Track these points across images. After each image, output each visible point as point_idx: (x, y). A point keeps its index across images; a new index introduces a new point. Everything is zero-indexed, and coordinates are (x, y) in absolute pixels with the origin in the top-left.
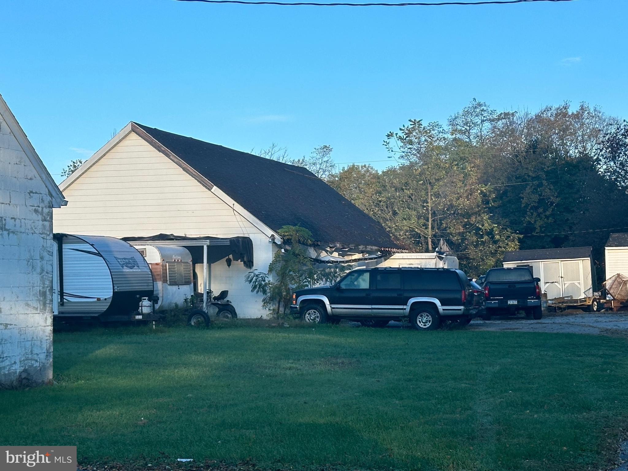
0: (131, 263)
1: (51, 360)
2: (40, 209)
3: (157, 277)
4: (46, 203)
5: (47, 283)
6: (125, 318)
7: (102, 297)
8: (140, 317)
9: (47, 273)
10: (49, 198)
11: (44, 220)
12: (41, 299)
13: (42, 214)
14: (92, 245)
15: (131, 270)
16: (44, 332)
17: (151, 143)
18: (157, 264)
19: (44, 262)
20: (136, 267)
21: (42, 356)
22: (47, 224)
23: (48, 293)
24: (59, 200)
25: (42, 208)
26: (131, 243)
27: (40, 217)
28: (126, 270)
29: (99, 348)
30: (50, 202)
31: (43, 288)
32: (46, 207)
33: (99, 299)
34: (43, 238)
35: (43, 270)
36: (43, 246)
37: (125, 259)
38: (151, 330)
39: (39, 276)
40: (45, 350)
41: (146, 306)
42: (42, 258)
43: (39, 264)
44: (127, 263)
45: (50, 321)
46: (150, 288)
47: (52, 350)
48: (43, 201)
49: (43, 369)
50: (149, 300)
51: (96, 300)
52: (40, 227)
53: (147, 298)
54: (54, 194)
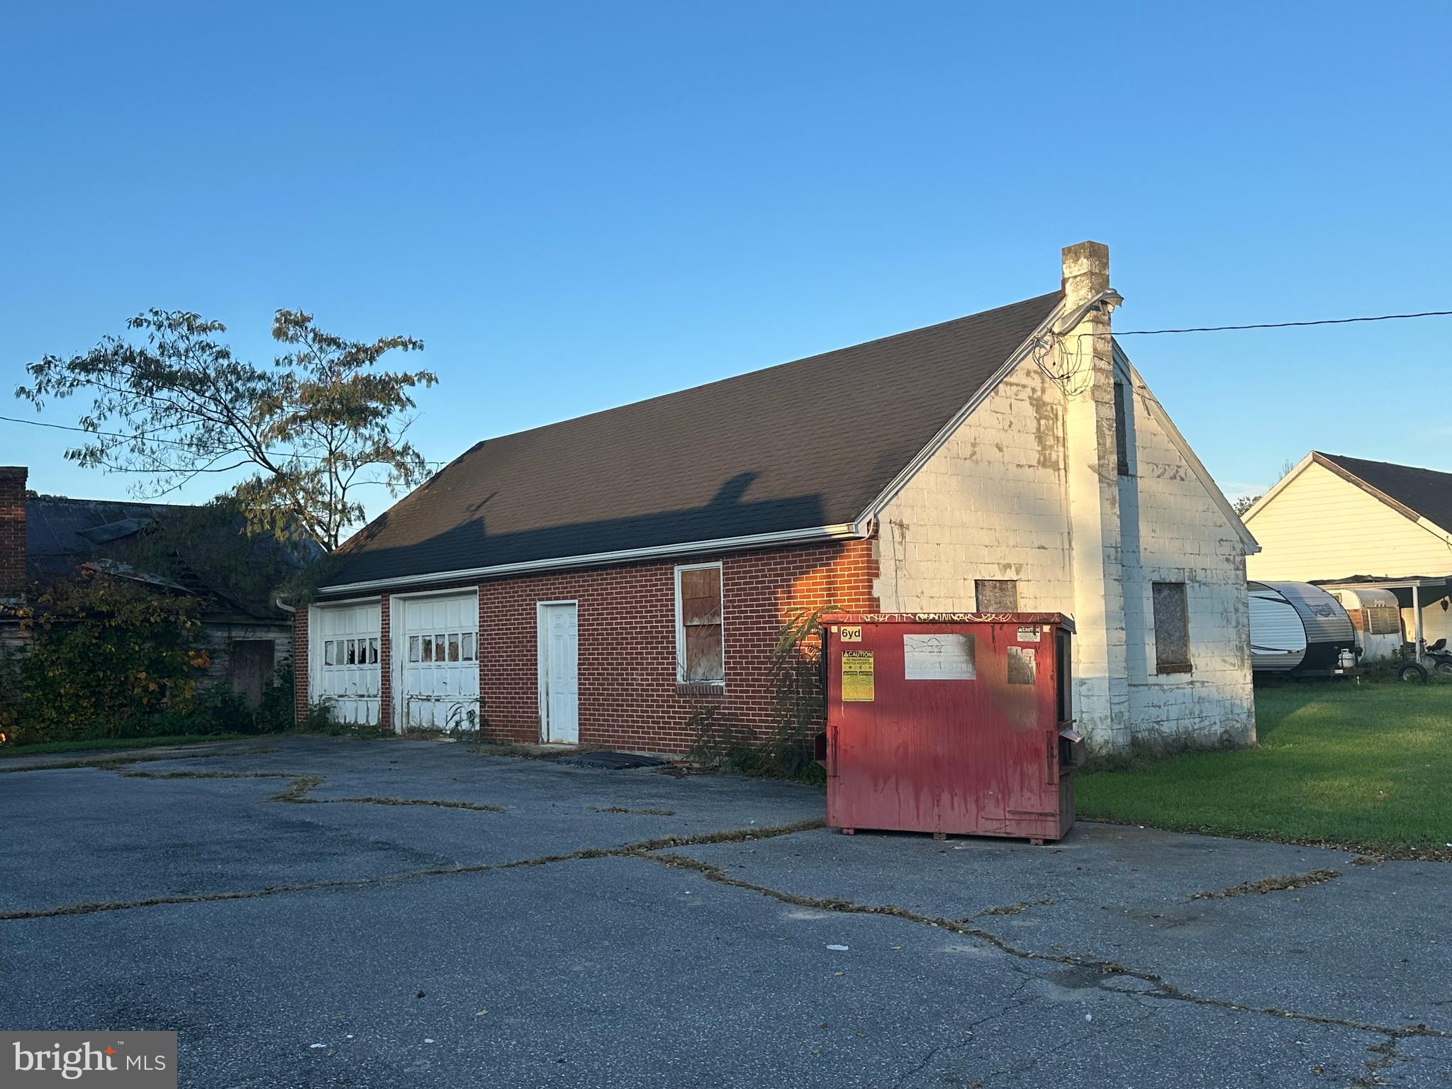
0: (1327, 611)
1: (1254, 721)
2: (1232, 558)
3: (1356, 625)
4: (1238, 551)
5: (1244, 637)
6: (1322, 672)
7: (1294, 649)
8: (1341, 671)
9: (1243, 626)
10: (1241, 545)
11: (1237, 569)
12: (1239, 654)
13: (1234, 563)
14: (1279, 592)
15: (1327, 619)
16: (1244, 690)
17: (1338, 473)
18: (1356, 611)
19: (1239, 614)
20: (1331, 615)
21: (1244, 716)
22: (1240, 573)
23: (1245, 648)
24: (1251, 547)
25: (1234, 556)
26: (1323, 587)
27: (1232, 566)
28: (1321, 618)
29: (1299, 707)
30: (1242, 549)
31: (1240, 642)
32: (1238, 555)
33: (1290, 652)
34: (1237, 589)
35: (1238, 623)
36: (1237, 597)
37: (1318, 606)
38: (1355, 686)
39: (1235, 630)
40: (1246, 710)
41: (1346, 659)
42: (1236, 610)
43: (1234, 617)
44: (1320, 611)
45: (1249, 678)
46: (1350, 638)
47: (1253, 709)
48: (1234, 549)
49: (1245, 730)
50: (1351, 652)
51: (1286, 652)
52: (1233, 576)
53: (1347, 650)
54: (1246, 540)
